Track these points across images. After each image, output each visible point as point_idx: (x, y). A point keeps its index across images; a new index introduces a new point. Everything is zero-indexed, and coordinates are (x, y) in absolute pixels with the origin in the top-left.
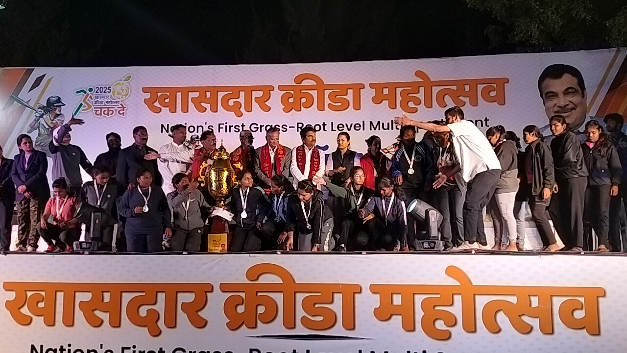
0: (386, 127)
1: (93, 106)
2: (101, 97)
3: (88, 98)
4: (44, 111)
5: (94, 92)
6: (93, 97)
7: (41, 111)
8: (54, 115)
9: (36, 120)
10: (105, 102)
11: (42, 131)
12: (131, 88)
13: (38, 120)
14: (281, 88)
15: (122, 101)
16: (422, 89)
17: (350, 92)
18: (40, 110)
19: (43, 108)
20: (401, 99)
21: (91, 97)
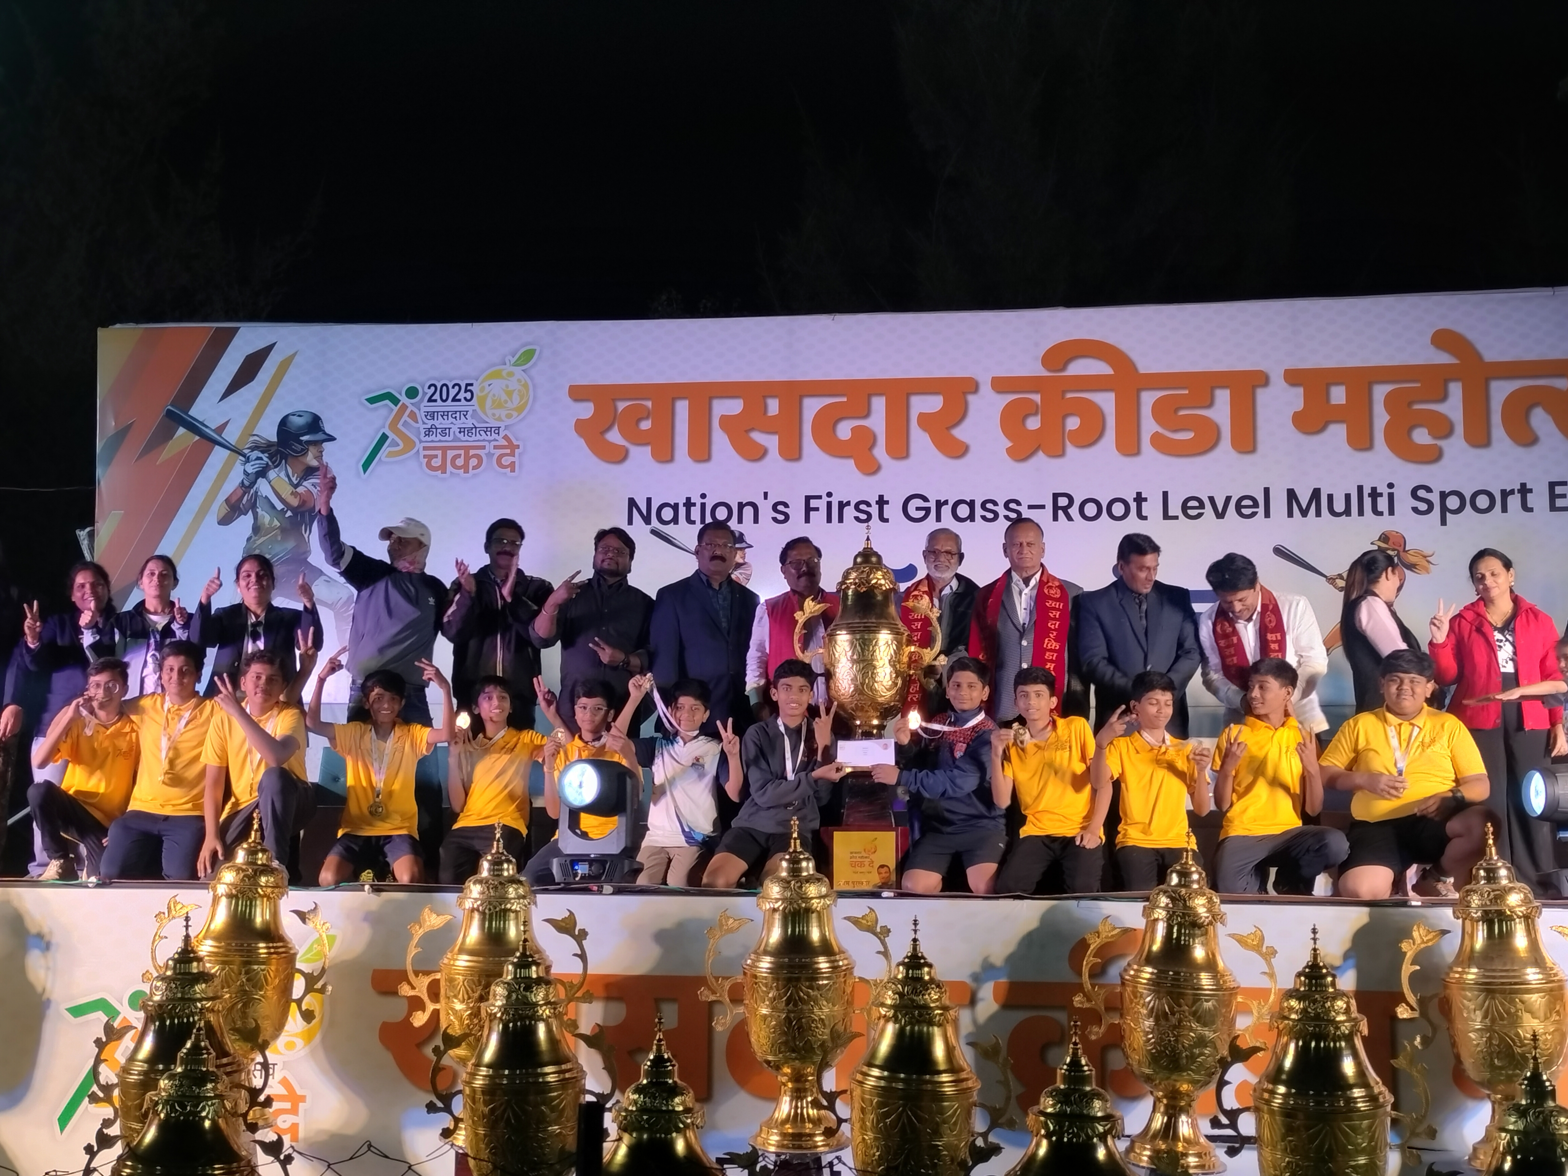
0: (1339, 506)
1: (421, 441)
2: (445, 414)
3: (405, 417)
4: (270, 458)
5: (422, 400)
6: (420, 415)
7: (261, 459)
8: (301, 468)
9: (246, 483)
10: (455, 429)
11: (266, 518)
12: (534, 386)
13: (253, 483)
14: (1001, 385)
15: (506, 427)
16: (1456, 390)
17: (1223, 397)
18: (256, 454)
19: (265, 447)
20: (1387, 417)
21: (413, 415)
